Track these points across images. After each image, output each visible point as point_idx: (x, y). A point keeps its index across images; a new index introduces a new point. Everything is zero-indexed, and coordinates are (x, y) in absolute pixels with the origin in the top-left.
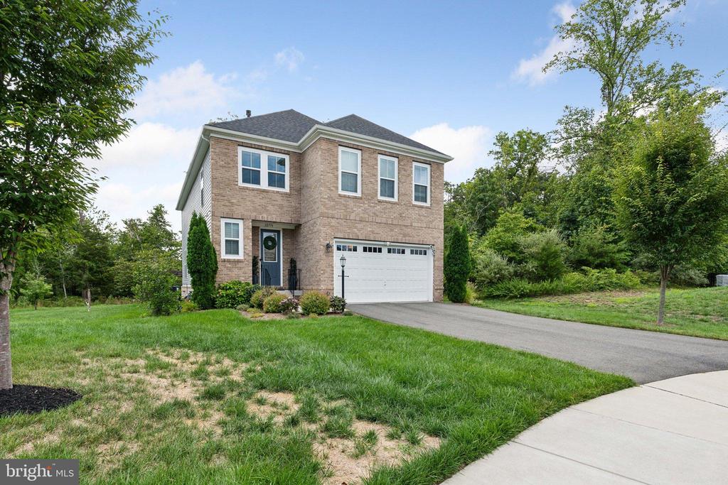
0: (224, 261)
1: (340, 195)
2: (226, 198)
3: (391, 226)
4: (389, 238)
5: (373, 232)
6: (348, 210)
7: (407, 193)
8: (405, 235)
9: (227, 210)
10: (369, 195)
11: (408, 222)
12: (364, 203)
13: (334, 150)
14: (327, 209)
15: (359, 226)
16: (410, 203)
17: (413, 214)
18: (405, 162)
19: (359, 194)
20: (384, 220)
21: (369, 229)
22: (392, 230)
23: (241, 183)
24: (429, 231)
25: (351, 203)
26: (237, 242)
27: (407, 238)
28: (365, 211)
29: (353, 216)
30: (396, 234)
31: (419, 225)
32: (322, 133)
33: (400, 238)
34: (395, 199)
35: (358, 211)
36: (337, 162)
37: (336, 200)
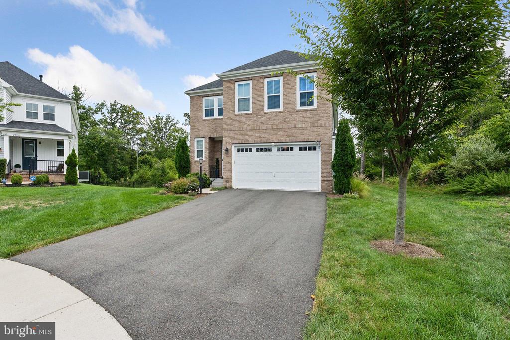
0: (195, 162)
1: (235, 115)
2: (196, 128)
3: (275, 130)
4: (274, 140)
5: (260, 137)
6: (241, 124)
7: (291, 102)
8: (288, 136)
9: (196, 134)
10: (257, 110)
11: (292, 125)
12: (253, 117)
13: (232, 85)
14: (227, 125)
15: (249, 134)
16: (294, 109)
17: (298, 117)
18: (289, 77)
19: (250, 111)
20: (269, 127)
21: (257, 135)
22: (276, 134)
23: (204, 118)
24: (315, 129)
25: (243, 119)
26: (202, 151)
27: (291, 138)
28: (254, 123)
29: (244, 128)
30: (281, 136)
31: (304, 126)
32: (223, 78)
33: (284, 139)
34: (281, 109)
35: (249, 123)
36: (234, 93)
37: (233, 118)
